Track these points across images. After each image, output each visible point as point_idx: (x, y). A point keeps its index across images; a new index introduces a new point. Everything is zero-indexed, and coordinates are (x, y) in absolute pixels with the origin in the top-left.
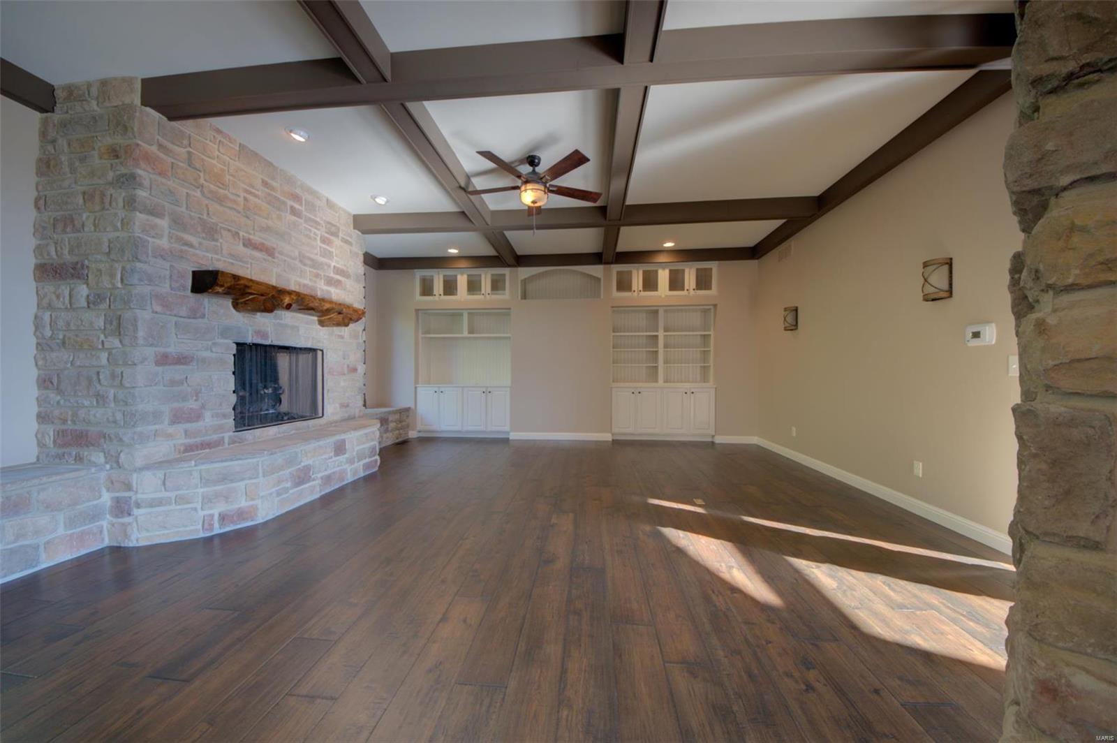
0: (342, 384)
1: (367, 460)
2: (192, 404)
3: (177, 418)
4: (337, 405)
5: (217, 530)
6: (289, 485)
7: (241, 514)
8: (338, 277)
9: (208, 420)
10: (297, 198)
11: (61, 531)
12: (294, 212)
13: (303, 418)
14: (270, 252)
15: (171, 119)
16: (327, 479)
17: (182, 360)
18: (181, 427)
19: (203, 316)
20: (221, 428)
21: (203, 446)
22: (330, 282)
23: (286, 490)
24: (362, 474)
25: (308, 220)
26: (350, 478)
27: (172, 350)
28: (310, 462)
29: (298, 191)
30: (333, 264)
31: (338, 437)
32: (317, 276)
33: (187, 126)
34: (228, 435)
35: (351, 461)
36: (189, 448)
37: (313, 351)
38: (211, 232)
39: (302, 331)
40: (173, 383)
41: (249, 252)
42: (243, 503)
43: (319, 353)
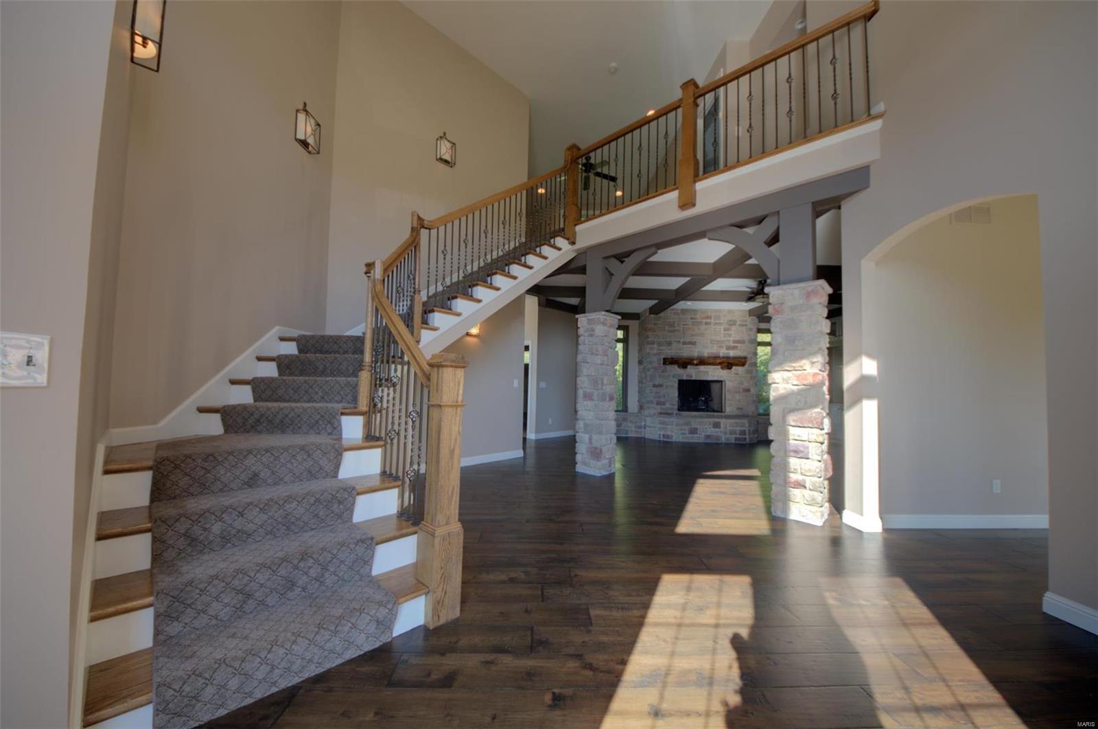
0: (738, 397)
1: (738, 436)
2: (663, 400)
3: (658, 404)
4: (734, 409)
5: (662, 439)
6: (687, 432)
7: (668, 437)
8: (736, 345)
9: (668, 405)
10: (709, 317)
11: (633, 429)
12: (706, 323)
13: (717, 411)
14: (693, 343)
15: (657, 314)
16: (708, 437)
17: (660, 386)
18: (659, 407)
19: (666, 371)
20: (672, 409)
21: (666, 414)
22: (728, 348)
23: (685, 434)
24: (733, 441)
25: (715, 324)
26: (723, 440)
27: (657, 383)
28: (698, 427)
29: (710, 314)
30: (732, 339)
31: (717, 420)
32: (720, 347)
33: (662, 314)
34: (676, 412)
35: (726, 433)
36: (661, 413)
37: (721, 382)
38: (669, 344)
39: (710, 373)
40: (657, 393)
41: (685, 346)
42: (669, 433)
43: (724, 383)
